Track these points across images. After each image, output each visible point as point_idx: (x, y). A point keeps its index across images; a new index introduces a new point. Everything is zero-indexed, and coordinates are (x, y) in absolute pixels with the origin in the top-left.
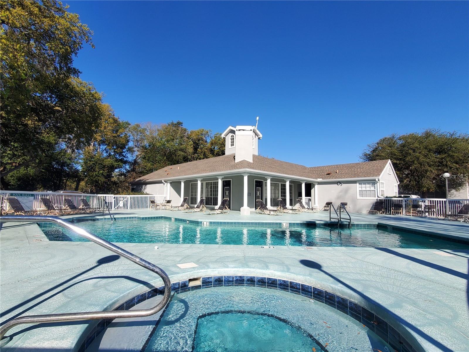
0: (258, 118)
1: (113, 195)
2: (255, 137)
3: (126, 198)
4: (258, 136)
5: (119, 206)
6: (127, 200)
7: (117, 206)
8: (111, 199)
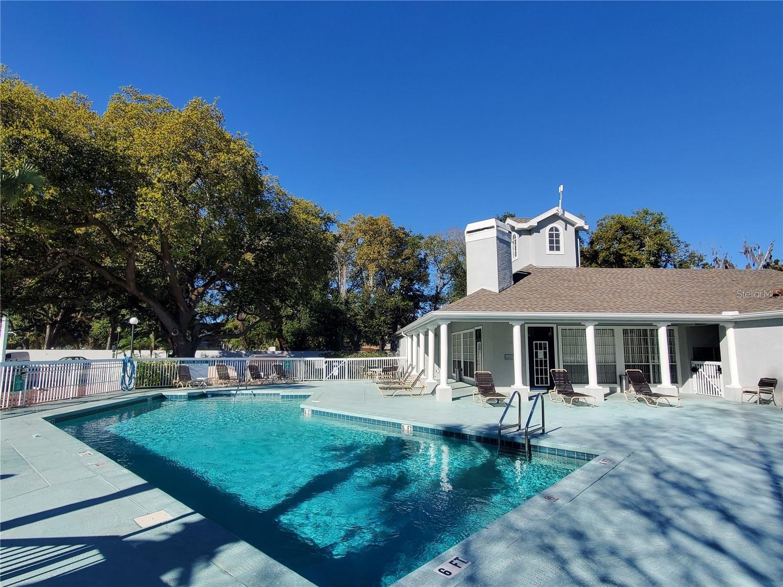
0: (561, 188)
1: (323, 359)
2: (566, 229)
3: (342, 363)
4: (573, 225)
5: (332, 374)
6: (343, 365)
7: (330, 375)
8: (321, 364)
